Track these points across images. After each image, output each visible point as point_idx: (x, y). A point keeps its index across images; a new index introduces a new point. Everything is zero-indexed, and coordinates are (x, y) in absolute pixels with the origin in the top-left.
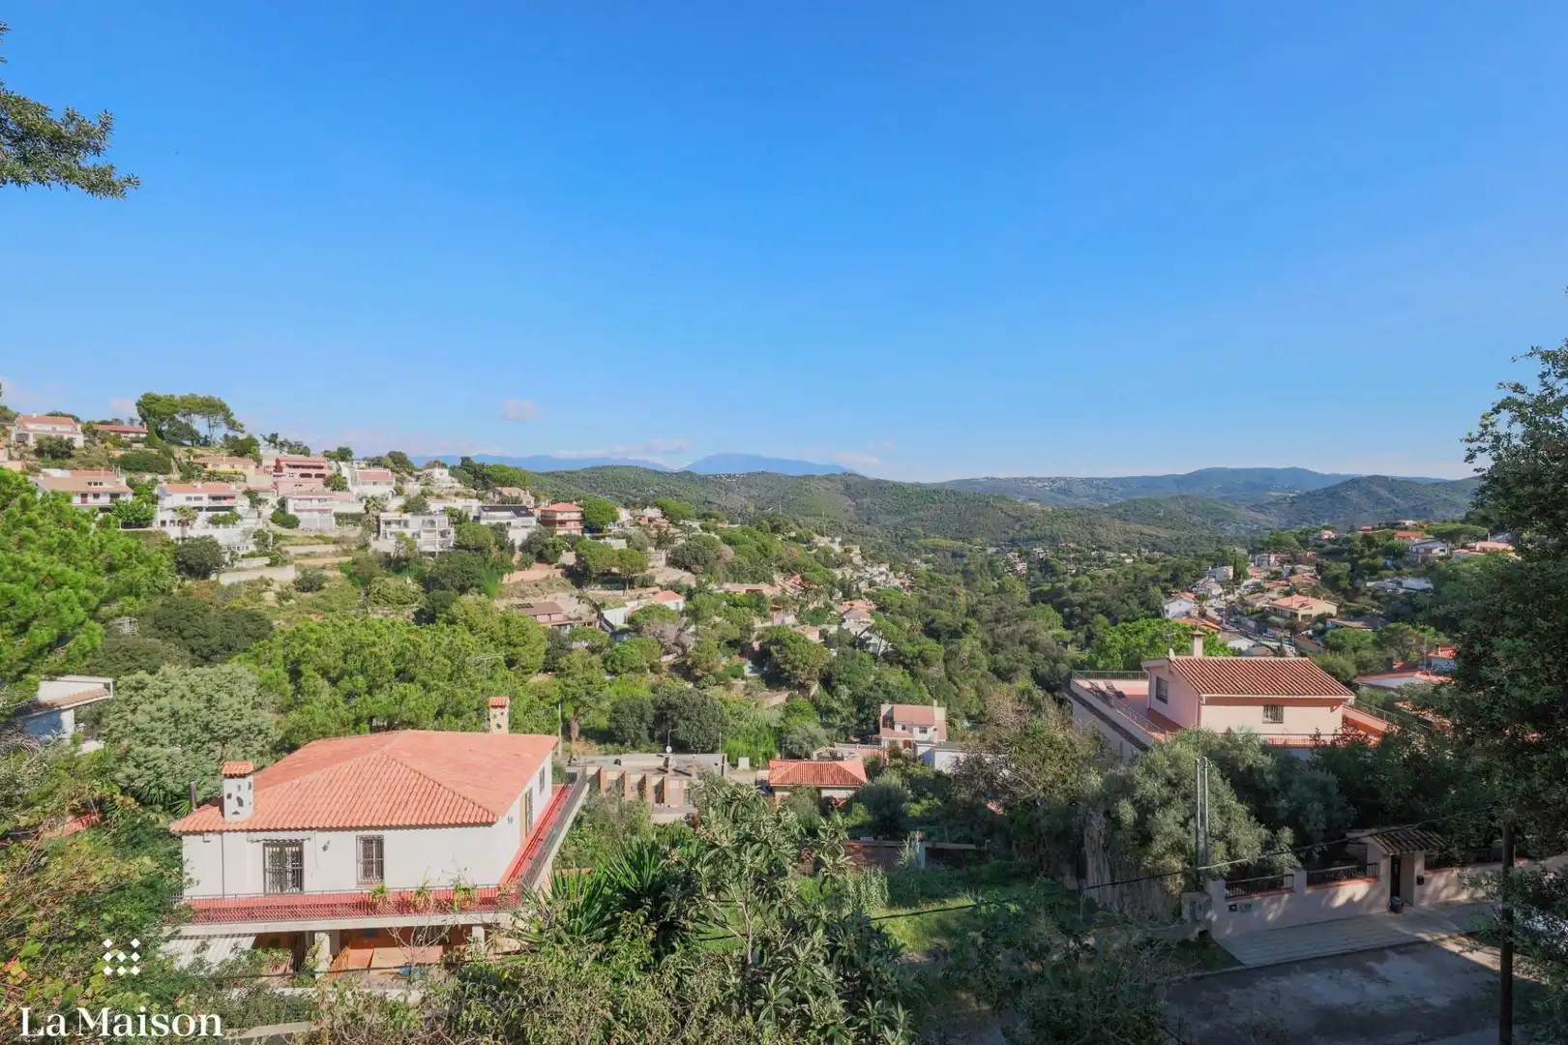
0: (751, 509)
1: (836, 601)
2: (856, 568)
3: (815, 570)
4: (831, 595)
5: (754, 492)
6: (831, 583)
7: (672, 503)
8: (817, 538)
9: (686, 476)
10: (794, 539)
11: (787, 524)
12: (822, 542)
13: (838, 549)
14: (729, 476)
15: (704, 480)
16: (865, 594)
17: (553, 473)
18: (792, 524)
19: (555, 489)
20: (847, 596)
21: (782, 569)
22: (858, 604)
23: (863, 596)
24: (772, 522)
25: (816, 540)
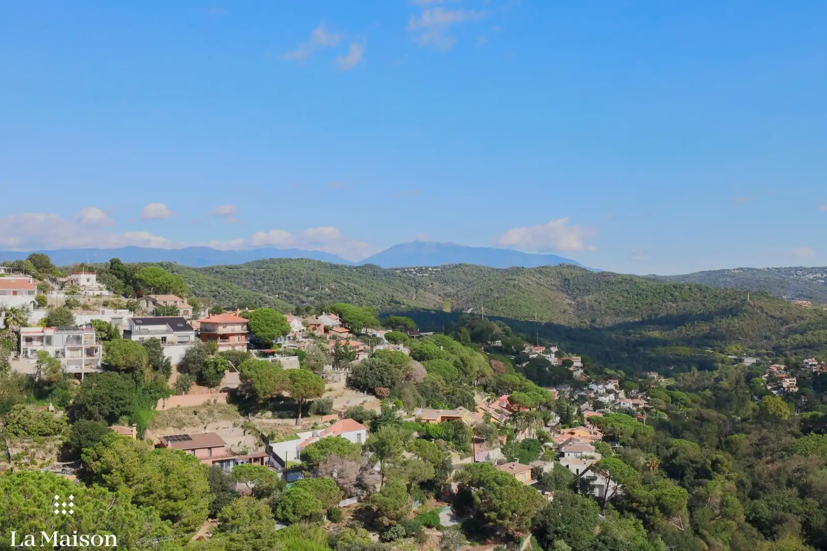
1: (553, 428)
3: (525, 390)
4: (546, 420)
5: (450, 289)
7: (353, 309)
9: (369, 270)
13: (553, 360)
14: (421, 270)
15: (390, 274)
16: (588, 420)
17: (212, 268)
19: (214, 288)
20: (566, 421)
21: (485, 388)
22: (580, 432)
23: (586, 422)
24: (473, 329)
25: (526, 351)
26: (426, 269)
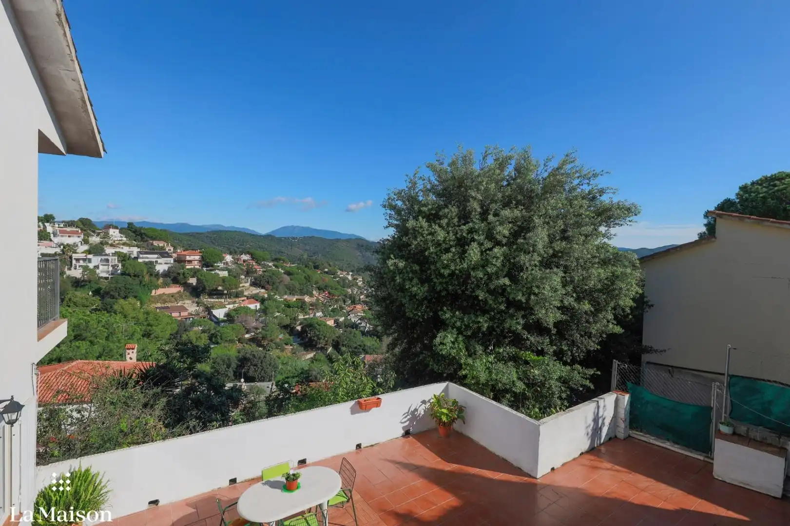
0: (305, 256)
1: (347, 305)
2: (359, 288)
3: (336, 289)
4: (344, 302)
5: (307, 247)
6: (346, 296)
7: (259, 253)
8: (339, 272)
9: (269, 237)
10: (327, 273)
11: (323, 264)
12: (341, 274)
13: (350, 277)
14: (294, 238)
15: (280, 240)
16: (363, 301)
17: (189, 233)
18: (326, 265)
19: (190, 243)
20: (353, 302)
21: (319, 289)
22: (359, 307)
23: (362, 303)
24: (315, 264)
25: (339, 273)
26: (297, 238)
